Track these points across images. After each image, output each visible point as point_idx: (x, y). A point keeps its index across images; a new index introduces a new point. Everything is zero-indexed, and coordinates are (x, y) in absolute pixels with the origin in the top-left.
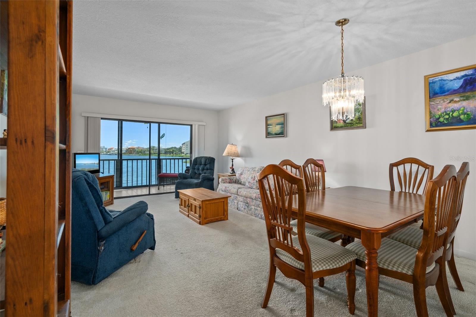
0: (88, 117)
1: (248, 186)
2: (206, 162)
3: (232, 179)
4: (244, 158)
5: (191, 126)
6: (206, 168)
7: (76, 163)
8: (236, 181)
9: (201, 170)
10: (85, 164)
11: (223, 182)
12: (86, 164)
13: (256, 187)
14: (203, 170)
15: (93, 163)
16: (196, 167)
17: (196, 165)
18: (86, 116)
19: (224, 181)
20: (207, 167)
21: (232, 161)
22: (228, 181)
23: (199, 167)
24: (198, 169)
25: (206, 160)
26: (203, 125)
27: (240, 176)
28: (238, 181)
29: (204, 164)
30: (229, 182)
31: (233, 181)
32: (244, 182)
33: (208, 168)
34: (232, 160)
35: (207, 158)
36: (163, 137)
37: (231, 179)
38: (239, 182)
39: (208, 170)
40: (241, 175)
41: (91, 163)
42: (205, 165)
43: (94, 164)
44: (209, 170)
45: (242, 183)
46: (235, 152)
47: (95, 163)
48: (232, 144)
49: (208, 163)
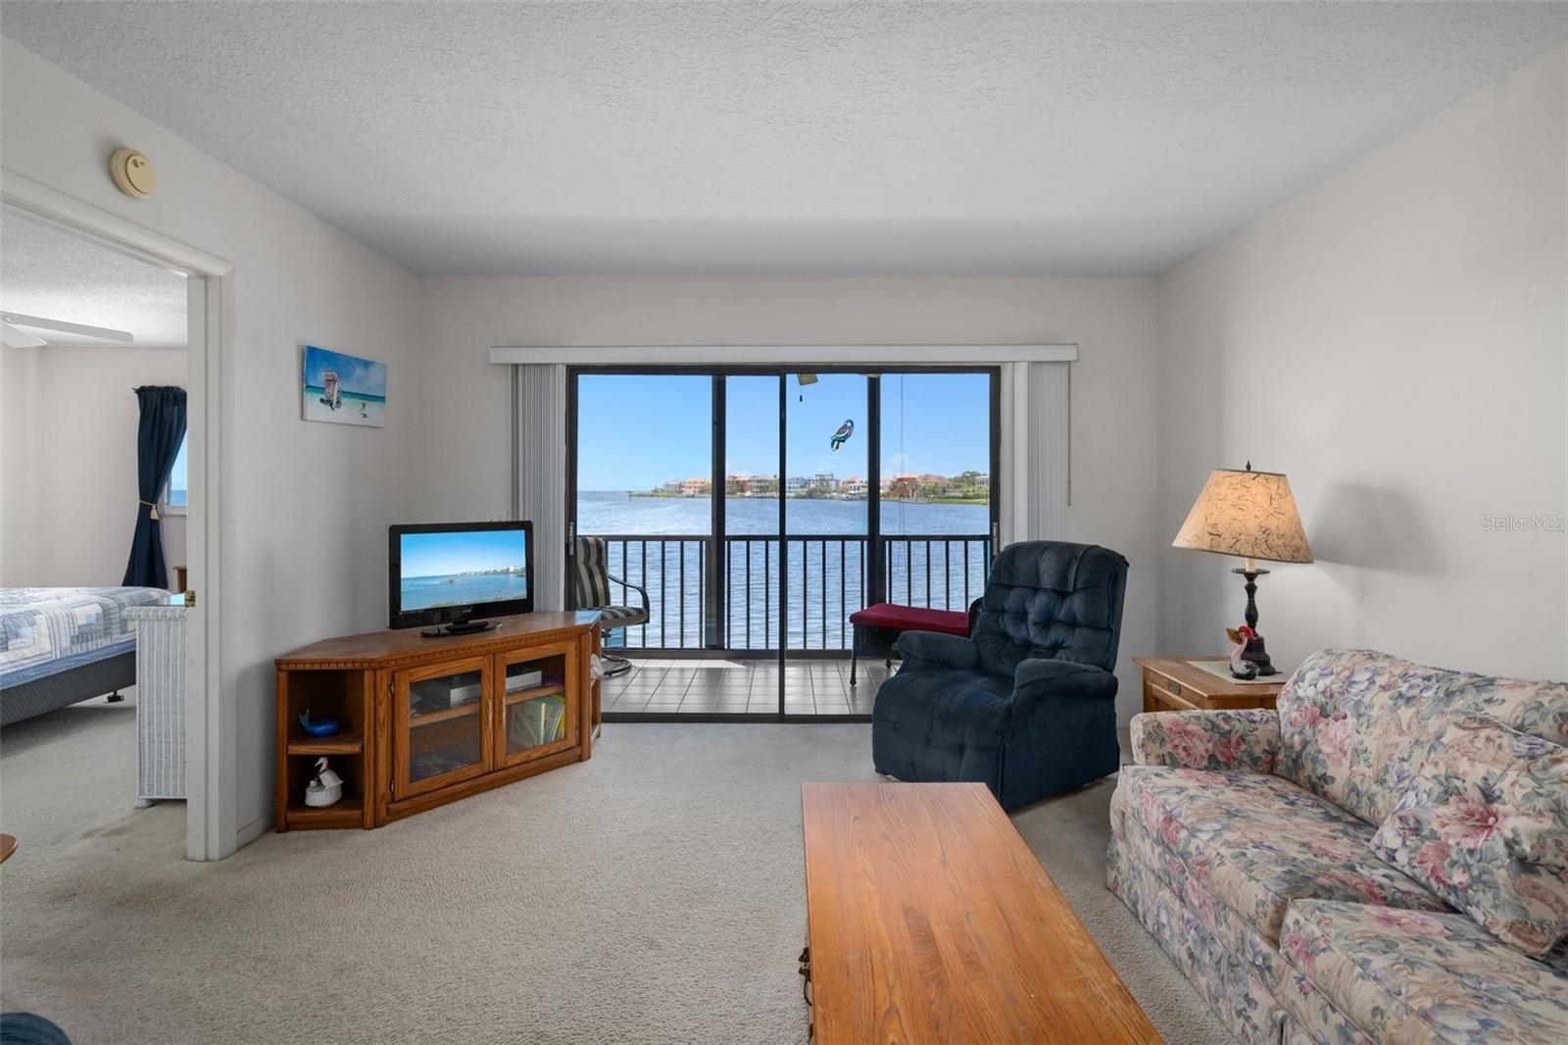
0: (516, 366)
1: (1402, 857)
2: (1063, 577)
3: (1234, 738)
5: (994, 372)
6: (1062, 614)
7: (403, 575)
8: (1272, 753)
9: (1035, 624)
11: (1155, 748)
12: (457, 580)
13: (1511, 927)
14: (1047, 622)
15: (495, 572)
16: (1012, 600)
17: (1010, 587)
18: (506, 362)
19: (1168, 748)
20: (1070, 612)
21: (1251, 590)
22: (1201, 748)
23: (1027, 604)
24: (1021, 616)
25: (1068, 564)
26: (1061, 362)
27: (1313, 723)
28: (1296, 763)
29: (1053, 590)
30: (1212, 758)
31: (1250, 754)
32: (1354, 790)
33: (1074, 619)
34: (1251, 577)
35: (1068, 553)
36: (847, 436)
37: (1226, 734)
38: (1302, 776)
39: (1078, 631)
40: (1324, 714)
41: (486, 573)
42: (1062, 594)
43: (505, 577)
44: (1080, 626)
45: (1337, 789)
46: (1272, 523)
47: (507, 572)
48: (1249, 467)
49: (1079, 587)
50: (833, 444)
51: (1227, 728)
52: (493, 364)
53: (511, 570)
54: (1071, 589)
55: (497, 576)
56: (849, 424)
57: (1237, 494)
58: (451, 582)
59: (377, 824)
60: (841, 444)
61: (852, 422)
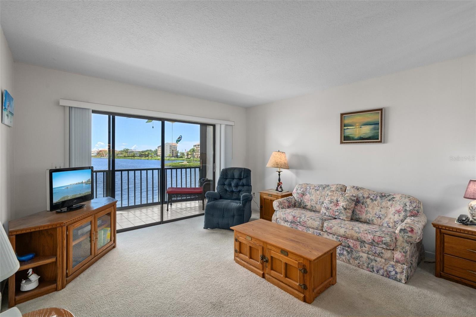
0: (70, 108)
1: (327, 213)
2: (240, 175)
4: (294, 170)
5: (214, 126)
6: (241, 184)
8: (295, 203)
9: (234, 186)
10: (67, 187)
11: (281, 206)
12: (69, 187)
13: (346, 218)
14: (237, 186)
15: (79, 183)
16: (227, 182)
17: (226, 179)
18: (68, 106)
19: (283, 206)
20: (242, 183)
21: (279, 175)
22: (287, 204)
23: (231, 183)
24: (230, 185)
25: (241, 172)
26: (231, 125)
27: (302, 197)
28: (300, 204)
29: (238, 178)
30: (289, 206)
31: (292, 204)
32: (312, 206)
33: (244, 184)
34: (279, 172)
35: (241, 170)
36: (180, 140)
37: (289, 201)
38: (302, 206)
39: (245, 187)
40: (303, 195)
41: (76, 184)
42: (240, 179)
44: (245, 186)
45: (308, 207)
47: (82, 183)
48: (279, 151)
49: (244, 177)
50: (176, 142)
51: (289, 200)
52: (61, 106)
53: (84, 182)
54: (243, 178)
55: (80, 185)
56: (181, 137)
57: (280, 156)
58: (67, 188)
59: (63, 287)
60: (179, 142)
61: (181, 136)
